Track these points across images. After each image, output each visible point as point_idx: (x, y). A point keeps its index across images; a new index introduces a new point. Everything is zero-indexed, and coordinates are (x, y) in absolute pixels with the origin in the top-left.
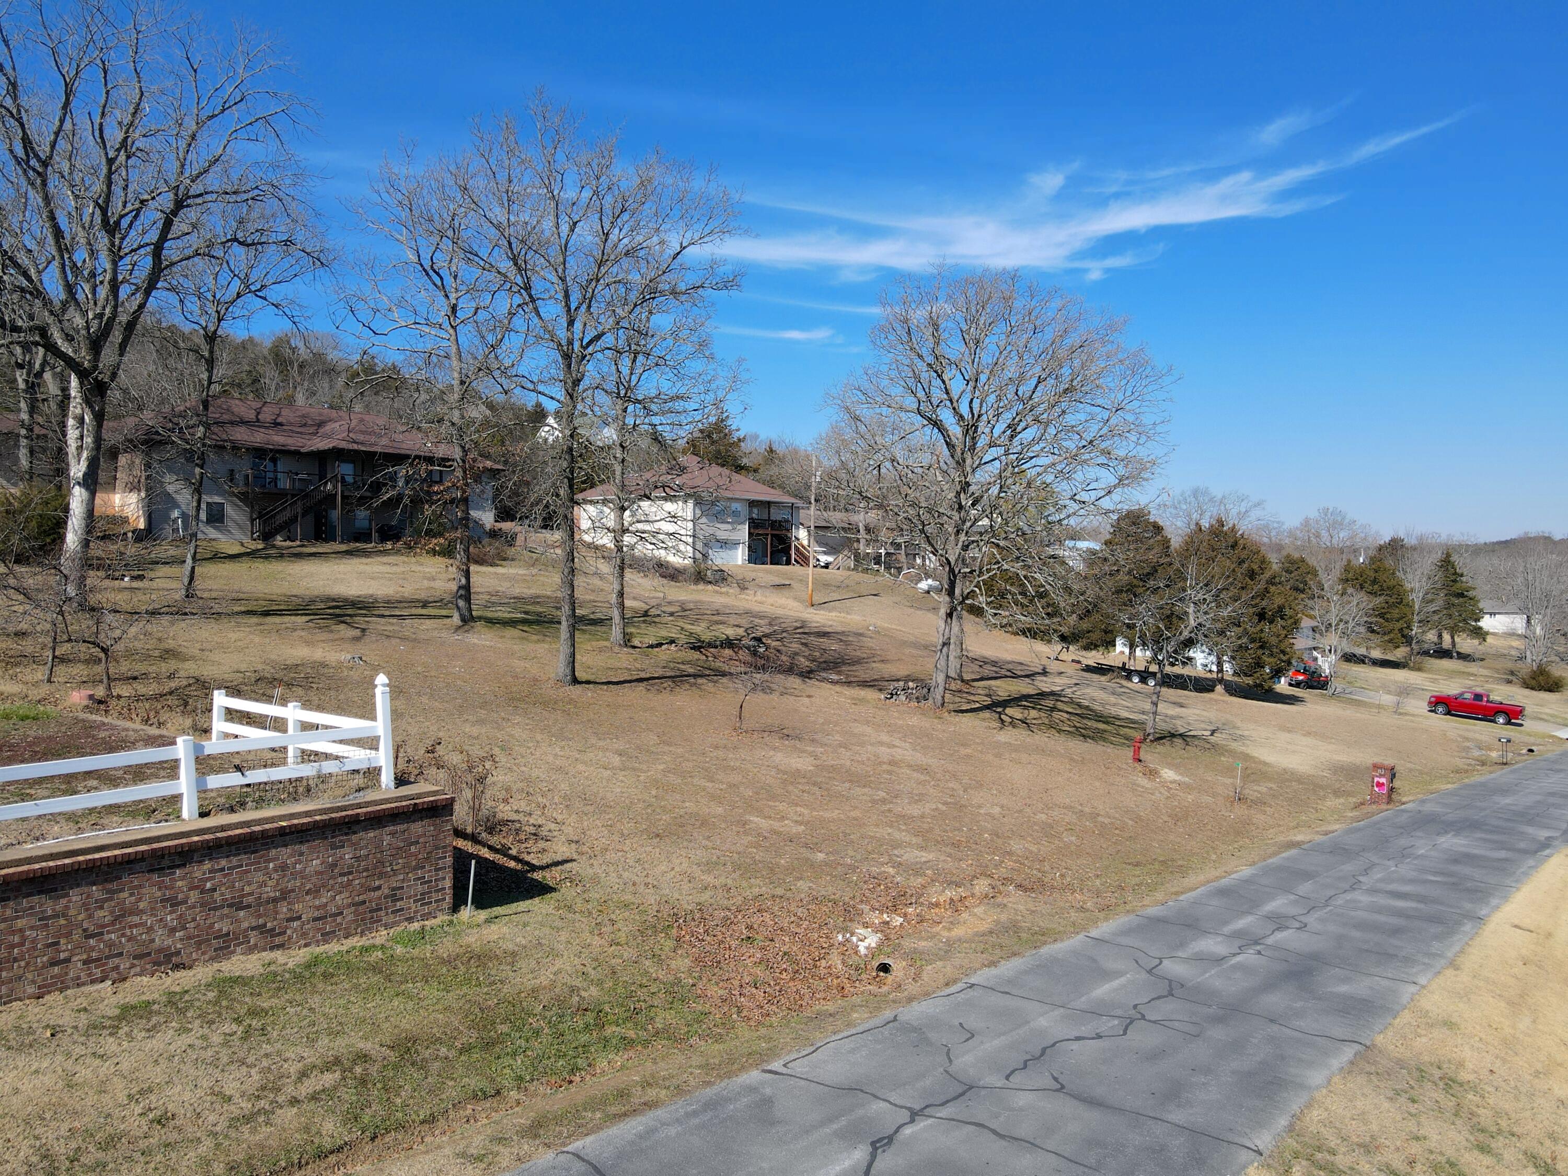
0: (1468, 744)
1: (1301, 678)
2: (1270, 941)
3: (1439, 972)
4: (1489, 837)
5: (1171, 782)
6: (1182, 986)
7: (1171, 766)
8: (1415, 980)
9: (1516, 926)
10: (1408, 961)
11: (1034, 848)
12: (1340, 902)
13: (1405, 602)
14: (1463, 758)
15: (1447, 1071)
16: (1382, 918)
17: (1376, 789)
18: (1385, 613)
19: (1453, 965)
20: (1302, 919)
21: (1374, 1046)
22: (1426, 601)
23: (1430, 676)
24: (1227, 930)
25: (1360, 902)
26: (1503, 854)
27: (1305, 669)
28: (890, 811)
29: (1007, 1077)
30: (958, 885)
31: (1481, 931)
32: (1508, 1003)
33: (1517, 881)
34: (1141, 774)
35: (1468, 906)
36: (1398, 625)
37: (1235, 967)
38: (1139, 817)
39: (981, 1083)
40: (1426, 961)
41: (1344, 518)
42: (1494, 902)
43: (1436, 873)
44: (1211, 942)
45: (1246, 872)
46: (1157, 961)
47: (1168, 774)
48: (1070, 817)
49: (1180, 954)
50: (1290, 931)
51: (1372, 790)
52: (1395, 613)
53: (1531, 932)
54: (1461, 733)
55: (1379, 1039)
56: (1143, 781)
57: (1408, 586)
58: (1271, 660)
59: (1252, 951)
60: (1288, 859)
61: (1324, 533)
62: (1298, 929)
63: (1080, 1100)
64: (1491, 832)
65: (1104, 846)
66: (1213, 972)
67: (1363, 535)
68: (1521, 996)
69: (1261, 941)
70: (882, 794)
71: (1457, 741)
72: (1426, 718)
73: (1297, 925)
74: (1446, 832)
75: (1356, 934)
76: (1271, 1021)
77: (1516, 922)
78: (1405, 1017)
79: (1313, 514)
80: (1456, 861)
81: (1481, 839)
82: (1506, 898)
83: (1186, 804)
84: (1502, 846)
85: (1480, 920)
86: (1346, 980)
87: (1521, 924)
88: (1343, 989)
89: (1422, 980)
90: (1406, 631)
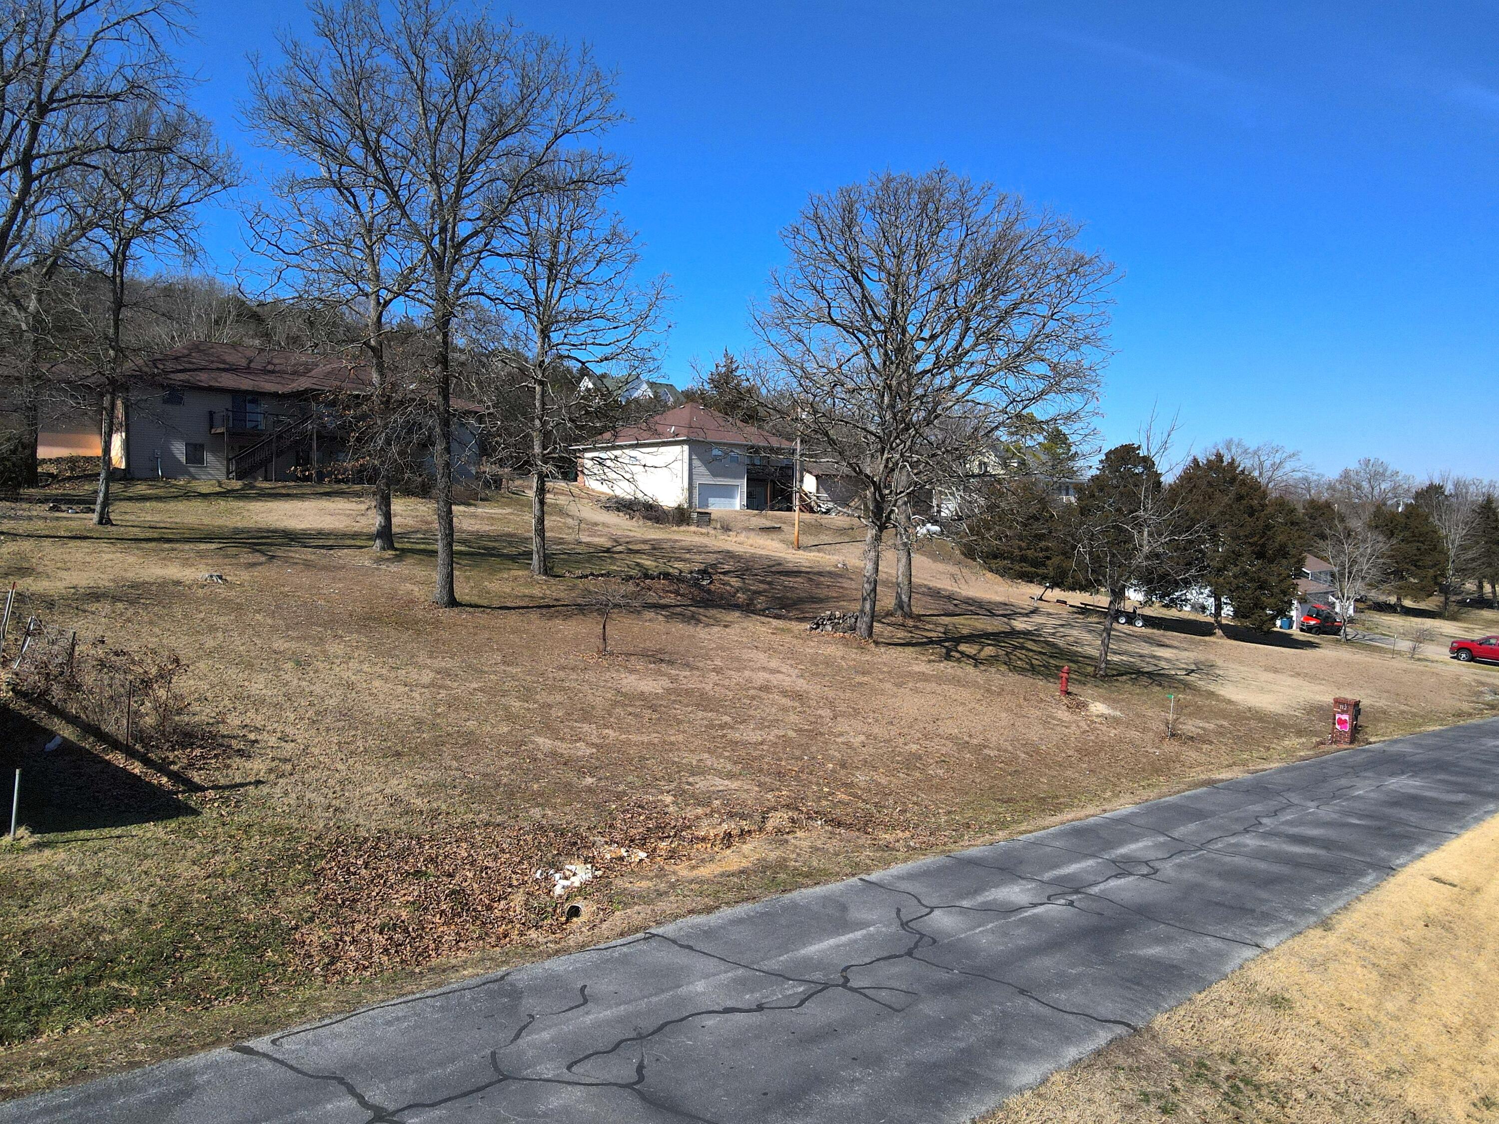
0: (1482, 689)
1: (1312, 623)
2: (1095, 890)
3: (1300, 933)
4: (1453, 779)
5: (1098, 716)
6: (934, 941)
7: (1105, 700)
8: (1259, 942)
9: (1437, 879)
10: (1266, 917)
11: (884, 781)
12: (1220, 845)
13: (1439, 548)
14: (1473, 702)
15: (1244, 1067)
16: (1262, 866)
17: (1337, 726)
18: (1418, 561)
19: (1326, 925)
20: (1157, 865)
21: (1149, 1029)
22: (1463, 548)
23: (1465, 625)
24: (1048, 876)
25: (1246, 846)
26: (1460, 797)
27: (1317, 614)
28: (724, 736)
29: (569, 1068)
30: (743, 817)
31: (1385, 883)
32: (1382, 975)
33: (1461, 828)
34: (1065, 707)
35: (1383, 853)
36: (1431, 572)
37: (1024, 921)
38: (1037, 751)
39: (525, 1073)
40: (1290, 918)
41: (1385, 470)
42: (1420, 849)
43: (1361, 816)
44: (1016, 889)
45: (1129, 809)
46: (928, 910)
47: (1098, 708)
48: (948, 748)
49: (965, 903)
50: (1131, 878)
51: (1334, 728)
52: (1428, 560)
53: (1455, 886)
54: (1476, 677)
55: (1160, 1021)
56: (1063, 714)
57: (1443, 532)
58: (1272, 601)
59: (1062, 901)
60: (1189, 797)
61: (1365, 485)
62: (1143, 875)
63: (651, 1103)
64: (1458, 774)
65: (978, 780)
66: (990, 926)
67: (1406, 486)
68: (1406, 966)
69: (1083, 890)
70: (726, 719)
71: (1471, 685)
72: (1446, 663)
73: (1145, 870)
74: (1403, 773)
75: (1217, 883)
76: (1022, 992)
77: (1438, 873)
78: (1222, 989)
79: (1353, 466)
80: (1395, 804)
81: (1440, 781)
82: (1436, 846)
83: (1105, 739)
84: (1464, 789)
85: (1389, 870)
86: (1167, 940)
87: (1443, 877)
88: (1155, 951)
89: (1270, 943)
90: (1440, 579)
